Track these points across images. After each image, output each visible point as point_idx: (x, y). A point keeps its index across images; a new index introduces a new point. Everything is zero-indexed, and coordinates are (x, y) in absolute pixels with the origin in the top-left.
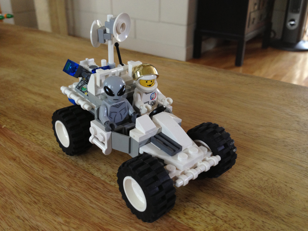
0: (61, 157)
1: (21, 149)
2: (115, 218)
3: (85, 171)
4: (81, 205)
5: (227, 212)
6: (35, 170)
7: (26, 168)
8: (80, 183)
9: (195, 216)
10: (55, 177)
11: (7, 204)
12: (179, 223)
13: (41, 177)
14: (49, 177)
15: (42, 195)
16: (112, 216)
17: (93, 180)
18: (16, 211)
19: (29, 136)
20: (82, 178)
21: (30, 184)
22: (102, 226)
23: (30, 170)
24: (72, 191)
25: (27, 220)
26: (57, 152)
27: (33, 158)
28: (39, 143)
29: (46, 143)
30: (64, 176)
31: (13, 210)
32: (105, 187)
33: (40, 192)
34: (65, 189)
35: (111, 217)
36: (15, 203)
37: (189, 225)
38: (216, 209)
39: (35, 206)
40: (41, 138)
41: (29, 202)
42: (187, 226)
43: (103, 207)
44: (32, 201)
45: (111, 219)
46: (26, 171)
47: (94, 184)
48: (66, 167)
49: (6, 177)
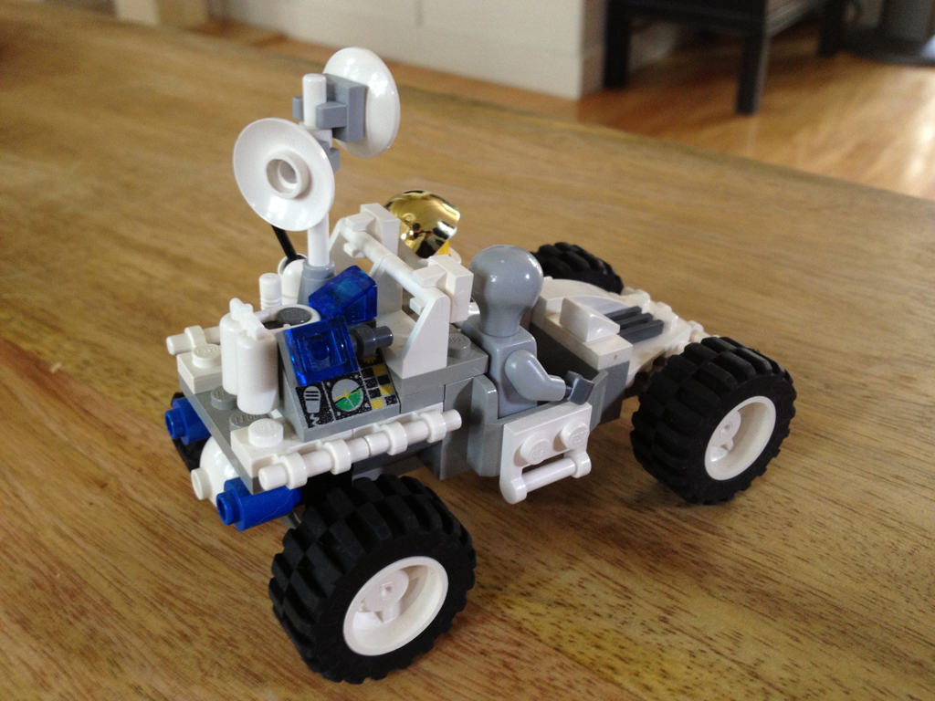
1: (121, 447)
5: (796, 665)
6: (172, 521)
7: (143, 516)
9: (697, 682)
10: (240, 545)
11: (96, 641)
13: (192, 547)
14: (218, 545)
15: (201, 607)
16: (434, 683)
18: (125, 668)
19: (139, 401)
21: (162, 572)
23: (156, 522)
27: (163, 480)
30: (266, 542)
31: (118, 665)
33: (195, 599)
36: (120, 638)
38: (763, 658)
39: (184, 648)
41: (165, 634)
44: (174, 632)
46: (142, 524)
49: (83, 549)
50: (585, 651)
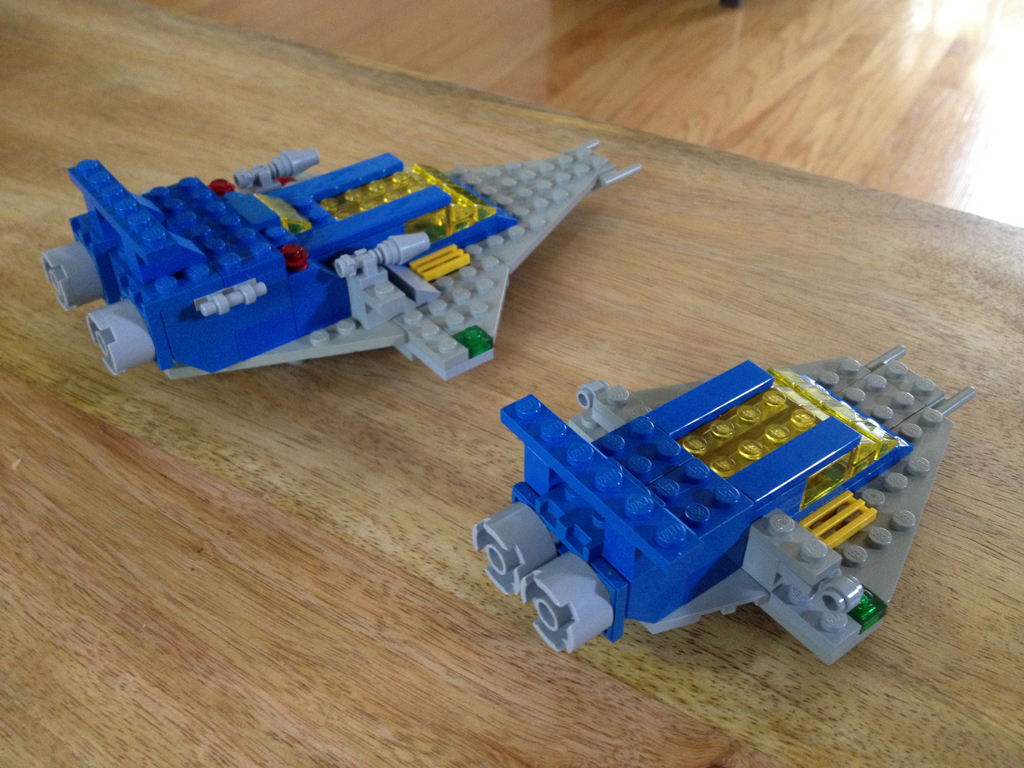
0: (328, 532)
1: (208, 512)
2: (522, 714)
3: (407, 573)
4: (427, 684)
5: (798, 675)
6: (269, 581)
7: (242, 578)
8: (404, 614)
9: (720, 694)
10: (333, 599)
11: (229, 697)
12: (685, 716)
13: (293, 605)
14: (314, 600)
15: (313, 660)
16: (516, 711)
17: (437, 602)
18: (260, 719)
19: (212, 463)
20: (407, 596)
21: (271, 629)
22: (495, 740)
23: (255, 582)
24: (392, 641)
25: (299, 742)
26: (313, 516)
27: (252, 541)
28: (250, 485)
29: (270, 483)
30: (355, 594)
31: (252, 717)
32: (473, 621)
33: (305, 652)
34: (370, 635)
35: (512, 714)
36: (249, 693)
37: (710, 721)
38: (773, 670)
39: (305, 696)
40: (251, 467)
41: (286, 686)
42: (706, 722)
43: (483, 683)
44: (292, 682)
45: (513, 720)
46: (244, 585)
47: (443, 614)
48: (352, 564)
49: (196, 613)
50: (632, 674)
